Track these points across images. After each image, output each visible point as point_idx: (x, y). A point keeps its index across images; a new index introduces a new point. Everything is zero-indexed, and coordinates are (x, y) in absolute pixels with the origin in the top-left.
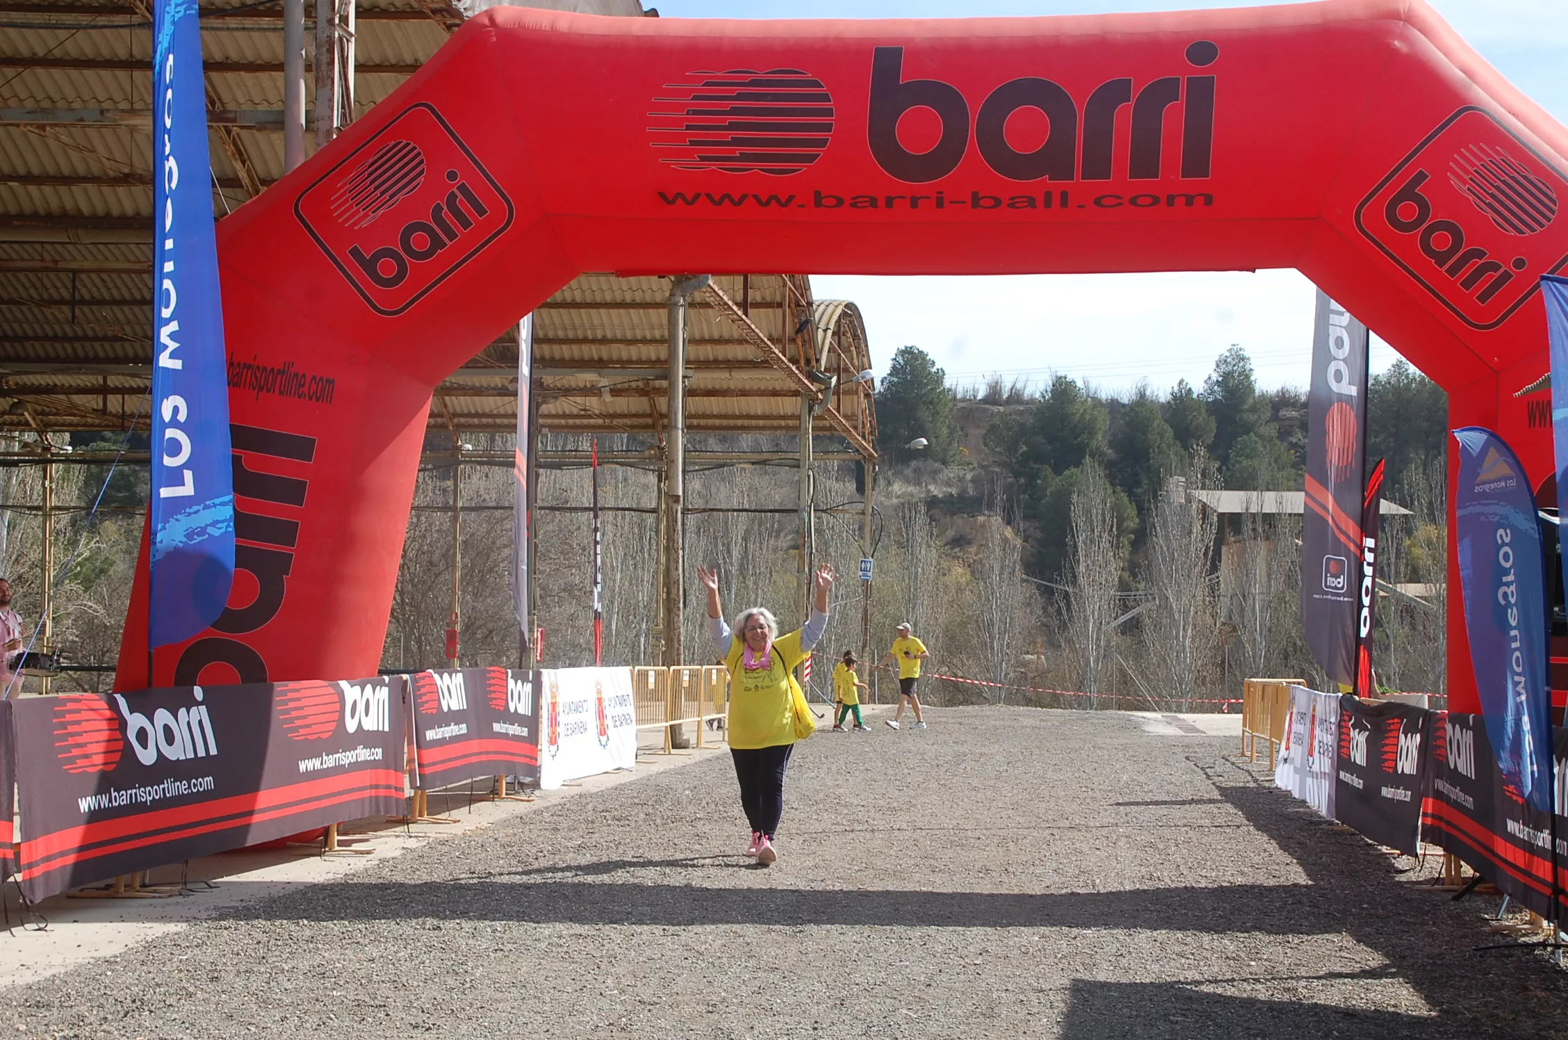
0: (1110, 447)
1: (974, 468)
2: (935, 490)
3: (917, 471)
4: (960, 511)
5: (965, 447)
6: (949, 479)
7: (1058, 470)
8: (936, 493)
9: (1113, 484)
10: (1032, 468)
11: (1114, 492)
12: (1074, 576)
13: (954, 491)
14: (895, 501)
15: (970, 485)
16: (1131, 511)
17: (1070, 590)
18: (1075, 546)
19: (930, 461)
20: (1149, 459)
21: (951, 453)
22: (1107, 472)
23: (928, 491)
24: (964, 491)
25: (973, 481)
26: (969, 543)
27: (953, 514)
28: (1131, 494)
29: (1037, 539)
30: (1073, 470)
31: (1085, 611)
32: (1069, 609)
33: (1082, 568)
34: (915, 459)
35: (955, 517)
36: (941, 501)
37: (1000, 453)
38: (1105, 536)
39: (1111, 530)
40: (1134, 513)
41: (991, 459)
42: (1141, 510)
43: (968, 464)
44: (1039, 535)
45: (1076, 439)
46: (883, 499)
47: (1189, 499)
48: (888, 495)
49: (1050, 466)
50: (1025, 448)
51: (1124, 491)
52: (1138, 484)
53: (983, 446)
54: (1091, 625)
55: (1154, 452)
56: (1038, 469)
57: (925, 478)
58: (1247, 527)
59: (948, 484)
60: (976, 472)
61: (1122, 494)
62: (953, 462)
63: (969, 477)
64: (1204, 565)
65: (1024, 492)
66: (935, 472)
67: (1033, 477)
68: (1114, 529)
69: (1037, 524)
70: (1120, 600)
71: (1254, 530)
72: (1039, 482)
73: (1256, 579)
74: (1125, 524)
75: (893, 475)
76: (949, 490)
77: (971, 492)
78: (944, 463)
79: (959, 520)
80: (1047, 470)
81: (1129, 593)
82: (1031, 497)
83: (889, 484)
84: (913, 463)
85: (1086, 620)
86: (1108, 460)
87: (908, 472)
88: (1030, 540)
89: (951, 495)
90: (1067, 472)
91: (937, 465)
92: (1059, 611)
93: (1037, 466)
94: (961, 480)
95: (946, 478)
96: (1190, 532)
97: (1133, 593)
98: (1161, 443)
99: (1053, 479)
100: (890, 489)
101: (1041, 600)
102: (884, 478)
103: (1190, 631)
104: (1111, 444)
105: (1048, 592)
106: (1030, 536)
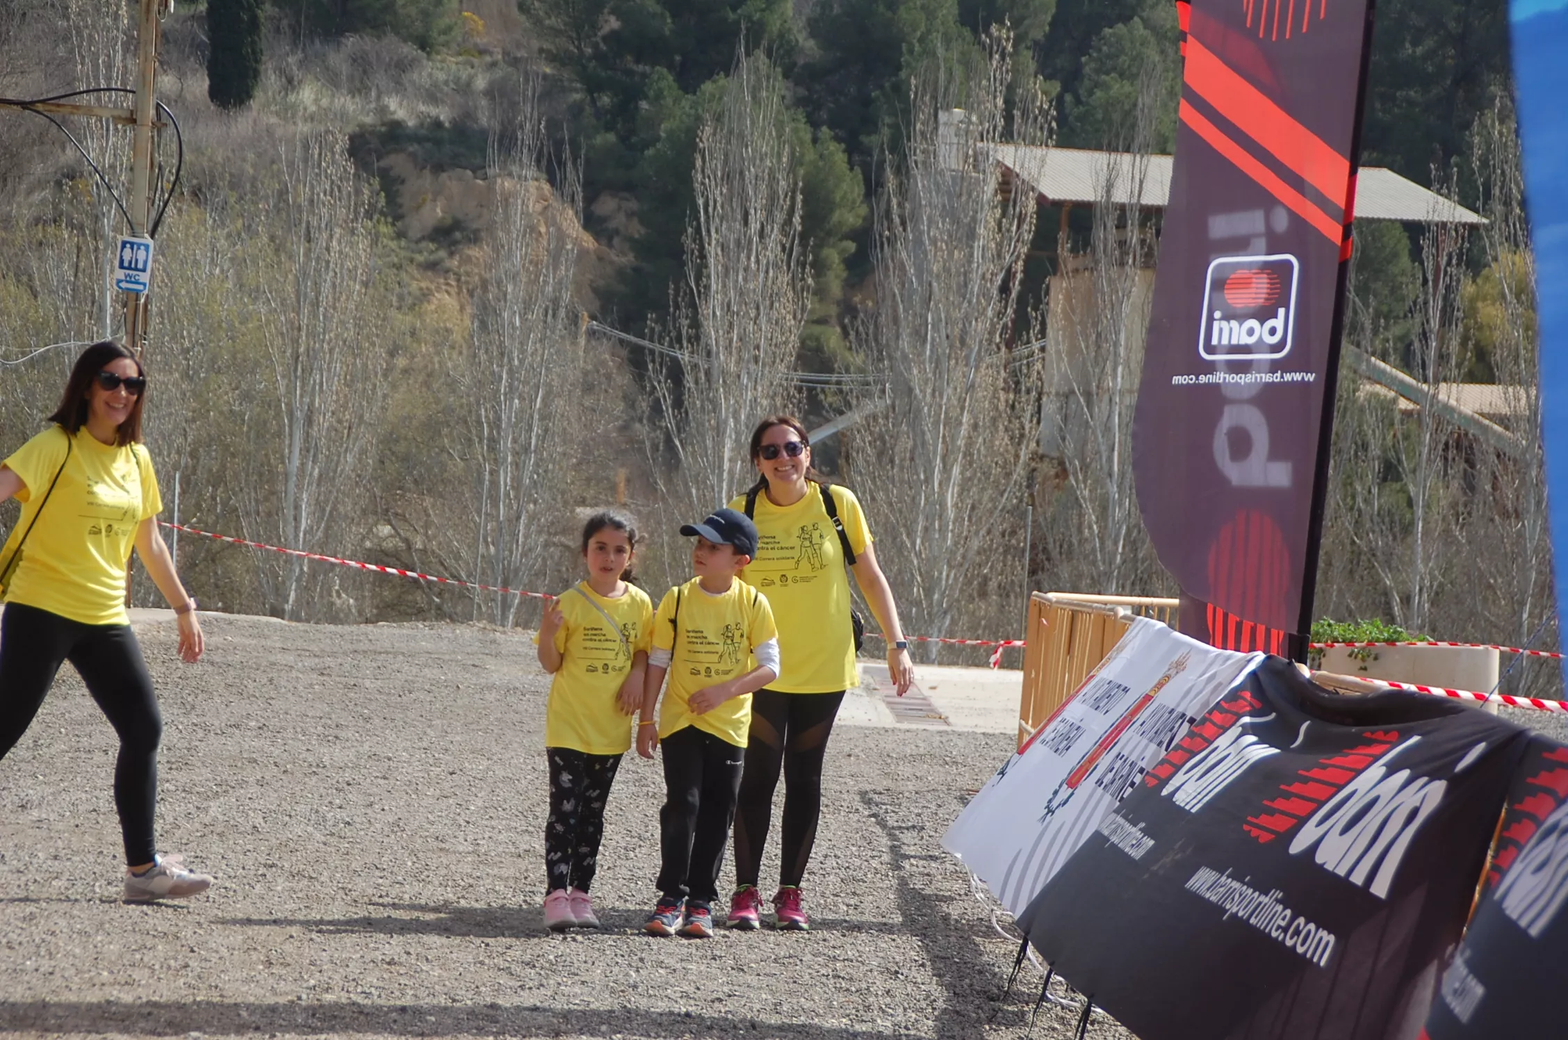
0: (812, 35)
1: (494, 64)
2: (399, 109)
3: (362, 64)
4: (456, 162)
5: (476, 11)
6: (435, 85)
7: (688, 80)
8: (401, 114)
9: (814, 124)
10: (630, 73)
11: (815, 140)
12: (696, 324)
13: (444, 114)
14: (303, 128)
15: (484, 102)
16: (849, 186)
17: (684, 357)
18: (703, 256)
19: (391, 40)
20: (899, 68)
21: (444, 22)
22: (802, 92)
23: (383, 110)
24: (469, 115)
25: (489, 93)
26: (474, 239)
27: (438, 168)
28: (854, 149)
29: (631, 240)
30: (722, 80)
31: (716, 408)
32: (678, 403)
33: (712, 310)
34: (355, 30)
35: (444, 176)
36: (415, 138)
37: (557, 32)
38: (775, 235)
39: (788, 221)
40: (858, 191)
41: (535, 44)
42: (873, 187)
43: (482, 52)
44: (637, 230)
45: (734, 9)
46: (273, 120)
47: (977, 161)
48: (288, 112)
49: (670, 67)
50: (613, 23)
51: (837, 139)
52: (870, 124)
53: (515, 10)
54: (729, 444)
55: (911, 52)
56: (644, 75)
57: (380, 79)
58: (1105, 235)
59: (432, 97)
60: (499, 73)
61: (833, 146)
62: (446, 44)
63: (481, 83)
64: (1000, 314)
65: (608, 128)
66: (402, 66)
67: (629, 95)
68: (797, 220)
69: (633, 205)
70: (800, 390)
71: (1122, 244)
72: (644, 105)
73: (1116, 354)
74: (836, 217)
75: (301, 64)
76: (433, 111)
77: (485, 118)
78: (424, 44)
79: (452, 182)
80: (663, 79)
81: (824, 377)
82: (624, 139)
83: (290, 84)
84: (351, 42)
85: (719, 431)
86: (807, 66)
87: (338, 59)
88: (616, 241)
89: (438, 124)
90: (708, 87)
91: (408, 50)
92: (657, 409)
93: (640, 68)
94: (465, 89)
95: (425, 81)
96: (972, 235)
97: (834, 378)
98: (929, 32)
99: (676, 101)
100: (292, 98)
101: (624, 379)
102: (281, 71)
103: (956, 470)
104: (814, 27)
105: (637, 360)
106: (617, 232)
